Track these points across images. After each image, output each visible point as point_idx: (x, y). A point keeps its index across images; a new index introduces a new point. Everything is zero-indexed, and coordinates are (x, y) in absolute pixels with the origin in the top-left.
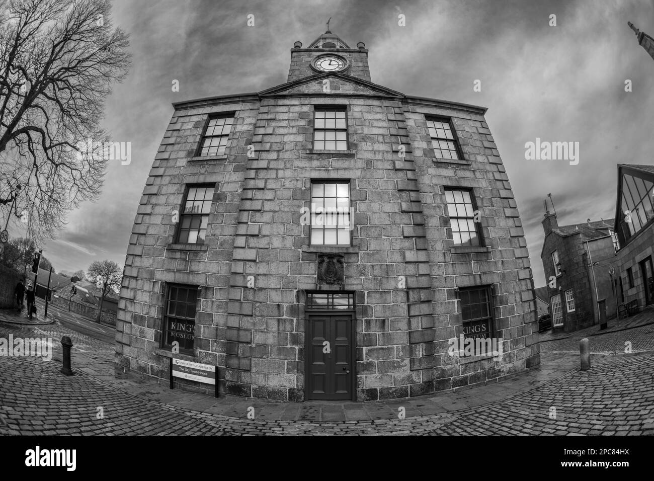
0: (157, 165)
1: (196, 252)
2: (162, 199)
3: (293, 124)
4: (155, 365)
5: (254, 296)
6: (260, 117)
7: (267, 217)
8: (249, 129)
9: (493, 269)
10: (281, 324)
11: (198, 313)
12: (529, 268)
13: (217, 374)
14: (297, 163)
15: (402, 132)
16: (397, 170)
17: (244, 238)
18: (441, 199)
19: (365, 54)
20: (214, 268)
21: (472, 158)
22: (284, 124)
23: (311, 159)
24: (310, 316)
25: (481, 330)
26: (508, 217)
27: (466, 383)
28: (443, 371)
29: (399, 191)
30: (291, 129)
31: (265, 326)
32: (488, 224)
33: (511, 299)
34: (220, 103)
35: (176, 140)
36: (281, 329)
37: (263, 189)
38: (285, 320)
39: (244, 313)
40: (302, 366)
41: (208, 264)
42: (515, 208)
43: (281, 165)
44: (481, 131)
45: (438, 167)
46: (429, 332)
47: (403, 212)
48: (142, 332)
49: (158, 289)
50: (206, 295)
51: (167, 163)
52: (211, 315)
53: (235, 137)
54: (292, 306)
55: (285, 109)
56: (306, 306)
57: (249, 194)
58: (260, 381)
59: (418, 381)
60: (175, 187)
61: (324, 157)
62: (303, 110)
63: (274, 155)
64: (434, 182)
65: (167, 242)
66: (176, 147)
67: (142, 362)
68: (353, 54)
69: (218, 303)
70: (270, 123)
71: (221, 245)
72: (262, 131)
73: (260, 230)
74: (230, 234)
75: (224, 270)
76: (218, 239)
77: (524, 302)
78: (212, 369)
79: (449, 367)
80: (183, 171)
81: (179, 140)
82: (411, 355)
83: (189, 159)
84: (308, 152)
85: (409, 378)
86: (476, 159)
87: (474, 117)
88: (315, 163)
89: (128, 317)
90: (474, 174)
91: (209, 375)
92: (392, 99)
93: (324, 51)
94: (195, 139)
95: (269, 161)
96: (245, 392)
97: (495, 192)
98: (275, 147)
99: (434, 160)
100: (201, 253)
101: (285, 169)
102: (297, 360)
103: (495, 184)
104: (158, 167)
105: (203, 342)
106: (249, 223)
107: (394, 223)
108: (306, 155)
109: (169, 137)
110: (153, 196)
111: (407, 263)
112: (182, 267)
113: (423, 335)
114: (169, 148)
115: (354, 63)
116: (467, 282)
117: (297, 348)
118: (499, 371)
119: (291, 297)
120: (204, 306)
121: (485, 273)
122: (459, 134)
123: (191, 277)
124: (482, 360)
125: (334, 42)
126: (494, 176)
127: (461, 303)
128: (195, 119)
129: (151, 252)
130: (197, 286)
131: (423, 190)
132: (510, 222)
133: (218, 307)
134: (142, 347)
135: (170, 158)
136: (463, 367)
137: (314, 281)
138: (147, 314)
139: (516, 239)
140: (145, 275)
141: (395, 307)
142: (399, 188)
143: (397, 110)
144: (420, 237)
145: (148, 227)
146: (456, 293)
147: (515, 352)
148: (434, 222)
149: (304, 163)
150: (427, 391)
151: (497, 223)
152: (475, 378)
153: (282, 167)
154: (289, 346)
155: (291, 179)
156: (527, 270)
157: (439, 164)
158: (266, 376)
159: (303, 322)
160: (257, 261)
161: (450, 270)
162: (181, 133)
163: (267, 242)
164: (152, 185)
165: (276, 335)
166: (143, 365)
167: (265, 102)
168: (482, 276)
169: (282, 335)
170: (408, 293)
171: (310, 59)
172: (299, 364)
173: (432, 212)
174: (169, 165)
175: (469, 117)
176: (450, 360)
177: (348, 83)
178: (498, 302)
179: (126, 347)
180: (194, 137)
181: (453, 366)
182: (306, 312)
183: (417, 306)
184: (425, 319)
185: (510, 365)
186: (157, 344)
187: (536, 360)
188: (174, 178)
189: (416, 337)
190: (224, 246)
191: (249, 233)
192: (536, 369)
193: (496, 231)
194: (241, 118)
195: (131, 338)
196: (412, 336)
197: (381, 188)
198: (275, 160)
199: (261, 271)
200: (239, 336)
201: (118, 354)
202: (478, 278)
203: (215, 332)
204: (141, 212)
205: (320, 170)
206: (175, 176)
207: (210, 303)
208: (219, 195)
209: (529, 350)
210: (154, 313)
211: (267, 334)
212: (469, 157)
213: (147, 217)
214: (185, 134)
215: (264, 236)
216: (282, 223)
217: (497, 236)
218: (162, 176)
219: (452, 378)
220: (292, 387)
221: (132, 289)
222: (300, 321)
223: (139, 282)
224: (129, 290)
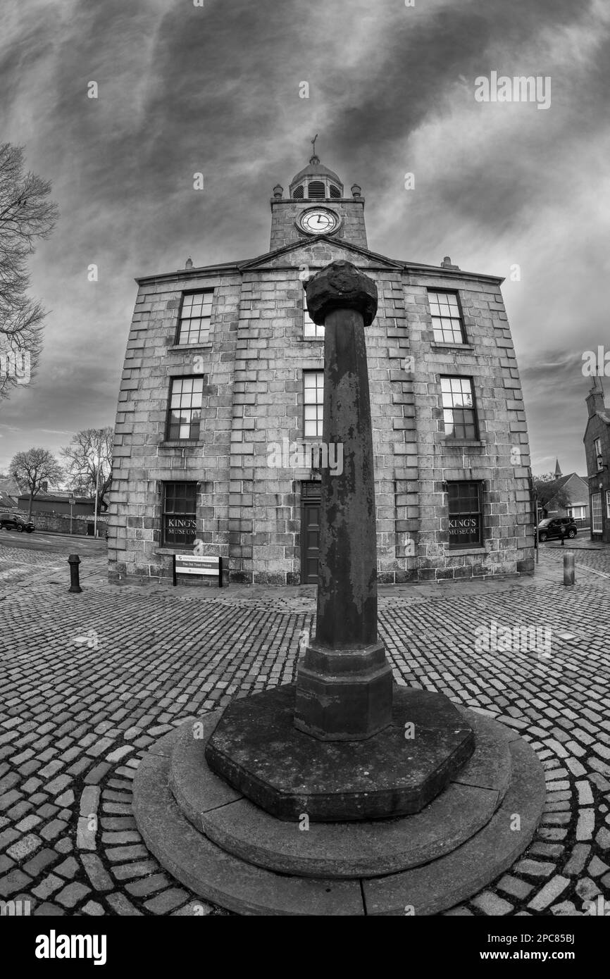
0: (131, 356)
1: (192, 449)
2: (145, 395)
3: (281, 305)
4: (155, 565)
5: (254, 488)
6: (244, 296)
7: (261, 411)
8: (232, 310)
9: (486, 465)
10: (279, 513)
11: (199, 508)
12: (528, 466)
13: (221, 565)
14: (288, 352)
15: (399, 313)
16: (390, 358)
17: (241, 432)
18: (436, 389)
19: (361, 205)
20: (212, 462)
21: (477, 342)
22: (271, 305)
23: (302, 347)
24: (305, 504)
25: (470, 524)
26: (510, 410)
27: (451, 577)
28: (428, 561)
29: (391, 381)
30: (279, 311)
31: (264, 515)
32: (485, 416)
33: (504, 498)
34: (194, 277)
35: (149, 325)
36: (279, 518)
37: (255, 381)
38: (282, 509)
39: (246, 505)
40: (299, 551)
41: (205, 460)
42: (521, 400)
43: (270, 354)
44: (493, 306)
45: (436, 352)
46: (414, 522)
47: (394, 404)
48: (139, 534)
49: (153, 488)
50: (205, 490)
51: (143, 352)
52: (212, 509)
53: (218, 320)
54: (289, 495)
55: (269, 286)
56: (302, 495)
57: (242, 387)
58: (261, 567)
59: (403, 568)
60: (159, 381)
61: (316, 344)
62: (291, 288)
63: (263, 344)
64: (430, 370)
65: (158, 439)
66: (151, 333)
67: (140, 565)
68: (346, 205)
69: (218, 496)
70: (256, 305)
71: (217, 439)
72: (247, 314)
73: (255, 423)
74: (225, 428)
75: (222, 464)
76: (213, 434)
77: (519, 502)
78: (216, 560)
79: (434, 557)
80: (163, 362)
81: (152, 324)
82: (397, 543)
83: (169, 348)
84: (299, 339)
85: (395, 564)
86: (481, 342)
87: (486, 288)
88: (307, 352)
89: (122, 521)
90: (477, 361)
91: (213, 566)
92: (390, 271)
93: (311, 202)
94: (172, 323)
95: (259, 350)
96: (247, 579)
97: (499, 381)
98: (264, 334)
99: (433, 344)
100: (197, 449)
101: (276, 359)
102: (294, 546)
103: (500, 372)
104: (133, 358)
105: (205, 535)
106: (244, 417)
107: (385, 415)
108: (297, 343)
109: (139, 321)
110: (133, 392)
111: (395, 455)
112: (178, 464)
113: (408, 524)
114: (142, 334)
115: (347, 222)
116: (456, 476)
117: (294, 534)
118: (486, 569)
119: (287, 488)
120: (204, 500)
121: (476, 468)
122: (466, 312)
123: (189, 473)
124: (468, 555)
125: (322, 181)
126: (500, 363)
127: (448, 496)
128: (167, 297)
129: (141, 452)
130: (197, 482)
131: (417, 379)
132: (513, 416)
133: (219, 500)
134: (140, 549)
135: (146, 346)
136: (449, 559)
137: (308, 472)
138: (144, 515)
139: (517, 434)
140: (138, 476)
141: (383, 497)
142: (392, 379)
143: (395, 285)
144: (409, 430)
145: (134, 426)
146: (444, 486)
147: (505, 553)
148: (426, 413)
149: (295, 352)
150: (411, 579)
151: (496, 417)
152: (460, 572)
153: (273, 357)
154: (287, 533)
155: (284, 370)
156: (526, 469)
157: (438, 349)
158: (266, 561)
159: (298, 510)
160: (255, 454)
161: (439, 462)
162: (153, 316)
163: (263, 436)
164: (129, 379)
165: (275, 523)
166: (142, 567)
167: (248, 277)
168: (473, 471)
169: (280, 523)
170: (395, 484)
171: (294, 214)
172: (297, 549)
173: (425, 403)
174: (145, 355)
175: (480, 290)
176: (435, 551)
177: (340, 250)
178: (489, 498)
179: (121, 552)
180: (170, 321)
181: (437, 557)
182: (302, 500)
183: (403, 496)
184: (410, 509)
185: (499, 565)
186: (157, 544)
187: (530, 565)
188: (155, 369)
189: (402, 526)
190: (220, 441)
191: (244, 428)
192: (529, 575)
193: (494, 424)
194: (222, 296)
195: (126, 542)
196: (397, 524)
197: (373, 379)
198: (265, 349)
199: (259, 464)
200: (240, 525)
201: (111, 561)
202: (468, 472)
203: (217, 524)
204: (122, 410)
205: (311, 360)
206: (156, 368)
207: (210, 497)
208: (209, 388)
209: (521, 553)
210: (152, 513)
211: (267, 523)
212: (474, 341)
213: (130, 416)
214: (159, 317)
215: (260, 430)
216: (276, 416)
217: (494, 430)
218: (140, 368)
219: (436, 569)
220: (290, 571)
221: (123, 492)
222: (297, 509)
223: (131, 484)
224: (120, 494)
